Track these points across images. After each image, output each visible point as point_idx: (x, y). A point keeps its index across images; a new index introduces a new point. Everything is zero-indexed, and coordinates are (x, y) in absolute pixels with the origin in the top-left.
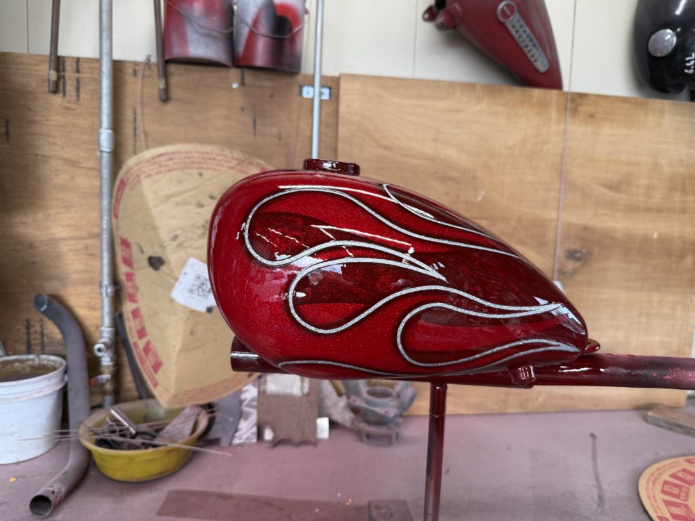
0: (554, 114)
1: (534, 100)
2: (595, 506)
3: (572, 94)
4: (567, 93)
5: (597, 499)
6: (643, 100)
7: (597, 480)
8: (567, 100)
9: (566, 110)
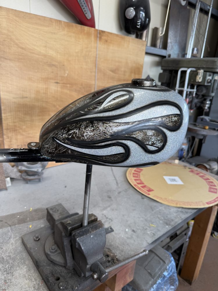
0: (93, 38)
1: (86, 32)
2: (116, 186)
3: (100, 30)
4: (97, 30)
5: (116, 184)
6: (123, 36)
7: (115, 177)
8: (98, 33)
9: (97, 37)
